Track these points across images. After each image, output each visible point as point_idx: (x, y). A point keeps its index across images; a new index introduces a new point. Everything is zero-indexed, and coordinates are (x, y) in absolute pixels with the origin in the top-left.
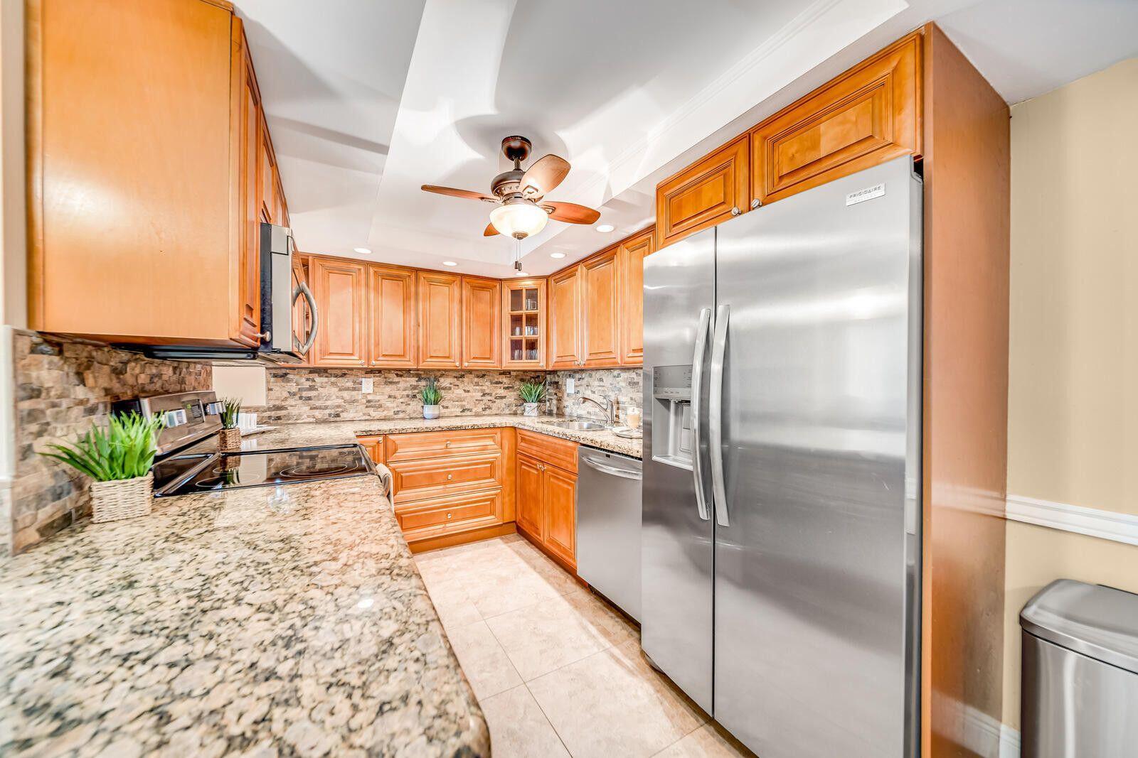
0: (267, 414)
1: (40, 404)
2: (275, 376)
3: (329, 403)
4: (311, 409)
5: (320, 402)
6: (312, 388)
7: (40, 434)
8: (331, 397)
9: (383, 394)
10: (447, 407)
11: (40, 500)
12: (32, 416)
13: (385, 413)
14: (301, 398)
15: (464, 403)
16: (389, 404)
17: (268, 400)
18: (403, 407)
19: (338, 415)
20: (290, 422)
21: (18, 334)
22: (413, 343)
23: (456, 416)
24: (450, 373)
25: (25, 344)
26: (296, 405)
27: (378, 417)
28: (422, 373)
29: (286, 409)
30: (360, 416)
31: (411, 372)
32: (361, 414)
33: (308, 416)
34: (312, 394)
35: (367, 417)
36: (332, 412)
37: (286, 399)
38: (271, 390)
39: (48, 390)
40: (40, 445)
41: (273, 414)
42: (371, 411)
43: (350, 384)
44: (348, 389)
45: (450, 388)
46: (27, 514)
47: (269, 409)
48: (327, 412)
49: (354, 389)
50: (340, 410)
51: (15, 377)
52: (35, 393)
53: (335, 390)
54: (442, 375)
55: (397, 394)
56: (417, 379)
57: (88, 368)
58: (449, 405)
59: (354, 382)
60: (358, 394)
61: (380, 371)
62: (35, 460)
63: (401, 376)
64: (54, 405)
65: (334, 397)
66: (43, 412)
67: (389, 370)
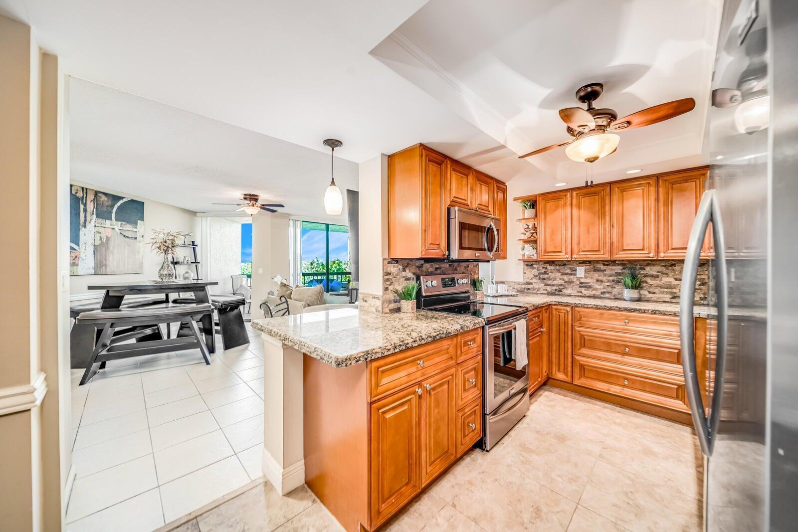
0: (523, 286)
1: (390, 277)
2: (527, 265)
3: (555, 282)
4: (545, 285)
5: (550, 281)
6: (545, 273)
7: (390, 285)
8: (556, 279)
9: (592, 278)
10: (654, 293)
11: (390, 302)
12: (388, 280)
13: (594, 292)
14: (540, 278)
15: (674, 290)
16: (597, 286)
17: (524, 279)
18: (609, 289)
19: (561, 291)
20: (534, 292)
21: (384, 259)
22: (608, 240)
23: (665, 302)
24: (658, 263)
25: (386, 262)
26: (537, 283)
27: (588, 295)
28: (628, 263)
29: (532, 284)
30: (574, 292)
31: (617, 262)
32: (576, 291)
33: (544, 290)
34: (546, 276)
35: (580, 294)
36: (557, 288)
37: (532, 279)
38: (525, 273)
39: (393, 273)
40: (390, 288)
41: (526, 286)
42: (583, 290)
43: (568, 271)
44: (567, 274)
45: (658, 276)
46: (386, 305)
47: (524, 284)
48: (554, 288)
49: (571, 274)
50: (562, 287)
51: (383, 270)
52: (389, 274)
53: (558, 275)
54: (648, 265)
55: (604, 279)
56: (622, 267)
57: (407, 267)
58: (656, 291)
59: (572, 270)
60: (574, 278)
61: (590, 262)
62: (389, 292)
63: (607, 265)
64: (395, 277)
65: (558, 279)
66: (391, 279)
67: (598, 261)
